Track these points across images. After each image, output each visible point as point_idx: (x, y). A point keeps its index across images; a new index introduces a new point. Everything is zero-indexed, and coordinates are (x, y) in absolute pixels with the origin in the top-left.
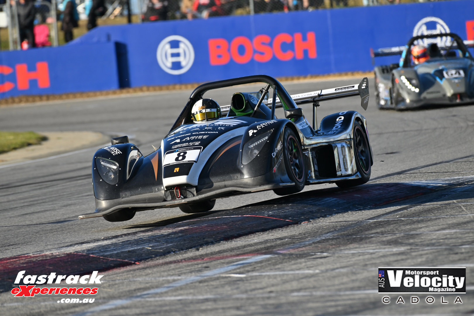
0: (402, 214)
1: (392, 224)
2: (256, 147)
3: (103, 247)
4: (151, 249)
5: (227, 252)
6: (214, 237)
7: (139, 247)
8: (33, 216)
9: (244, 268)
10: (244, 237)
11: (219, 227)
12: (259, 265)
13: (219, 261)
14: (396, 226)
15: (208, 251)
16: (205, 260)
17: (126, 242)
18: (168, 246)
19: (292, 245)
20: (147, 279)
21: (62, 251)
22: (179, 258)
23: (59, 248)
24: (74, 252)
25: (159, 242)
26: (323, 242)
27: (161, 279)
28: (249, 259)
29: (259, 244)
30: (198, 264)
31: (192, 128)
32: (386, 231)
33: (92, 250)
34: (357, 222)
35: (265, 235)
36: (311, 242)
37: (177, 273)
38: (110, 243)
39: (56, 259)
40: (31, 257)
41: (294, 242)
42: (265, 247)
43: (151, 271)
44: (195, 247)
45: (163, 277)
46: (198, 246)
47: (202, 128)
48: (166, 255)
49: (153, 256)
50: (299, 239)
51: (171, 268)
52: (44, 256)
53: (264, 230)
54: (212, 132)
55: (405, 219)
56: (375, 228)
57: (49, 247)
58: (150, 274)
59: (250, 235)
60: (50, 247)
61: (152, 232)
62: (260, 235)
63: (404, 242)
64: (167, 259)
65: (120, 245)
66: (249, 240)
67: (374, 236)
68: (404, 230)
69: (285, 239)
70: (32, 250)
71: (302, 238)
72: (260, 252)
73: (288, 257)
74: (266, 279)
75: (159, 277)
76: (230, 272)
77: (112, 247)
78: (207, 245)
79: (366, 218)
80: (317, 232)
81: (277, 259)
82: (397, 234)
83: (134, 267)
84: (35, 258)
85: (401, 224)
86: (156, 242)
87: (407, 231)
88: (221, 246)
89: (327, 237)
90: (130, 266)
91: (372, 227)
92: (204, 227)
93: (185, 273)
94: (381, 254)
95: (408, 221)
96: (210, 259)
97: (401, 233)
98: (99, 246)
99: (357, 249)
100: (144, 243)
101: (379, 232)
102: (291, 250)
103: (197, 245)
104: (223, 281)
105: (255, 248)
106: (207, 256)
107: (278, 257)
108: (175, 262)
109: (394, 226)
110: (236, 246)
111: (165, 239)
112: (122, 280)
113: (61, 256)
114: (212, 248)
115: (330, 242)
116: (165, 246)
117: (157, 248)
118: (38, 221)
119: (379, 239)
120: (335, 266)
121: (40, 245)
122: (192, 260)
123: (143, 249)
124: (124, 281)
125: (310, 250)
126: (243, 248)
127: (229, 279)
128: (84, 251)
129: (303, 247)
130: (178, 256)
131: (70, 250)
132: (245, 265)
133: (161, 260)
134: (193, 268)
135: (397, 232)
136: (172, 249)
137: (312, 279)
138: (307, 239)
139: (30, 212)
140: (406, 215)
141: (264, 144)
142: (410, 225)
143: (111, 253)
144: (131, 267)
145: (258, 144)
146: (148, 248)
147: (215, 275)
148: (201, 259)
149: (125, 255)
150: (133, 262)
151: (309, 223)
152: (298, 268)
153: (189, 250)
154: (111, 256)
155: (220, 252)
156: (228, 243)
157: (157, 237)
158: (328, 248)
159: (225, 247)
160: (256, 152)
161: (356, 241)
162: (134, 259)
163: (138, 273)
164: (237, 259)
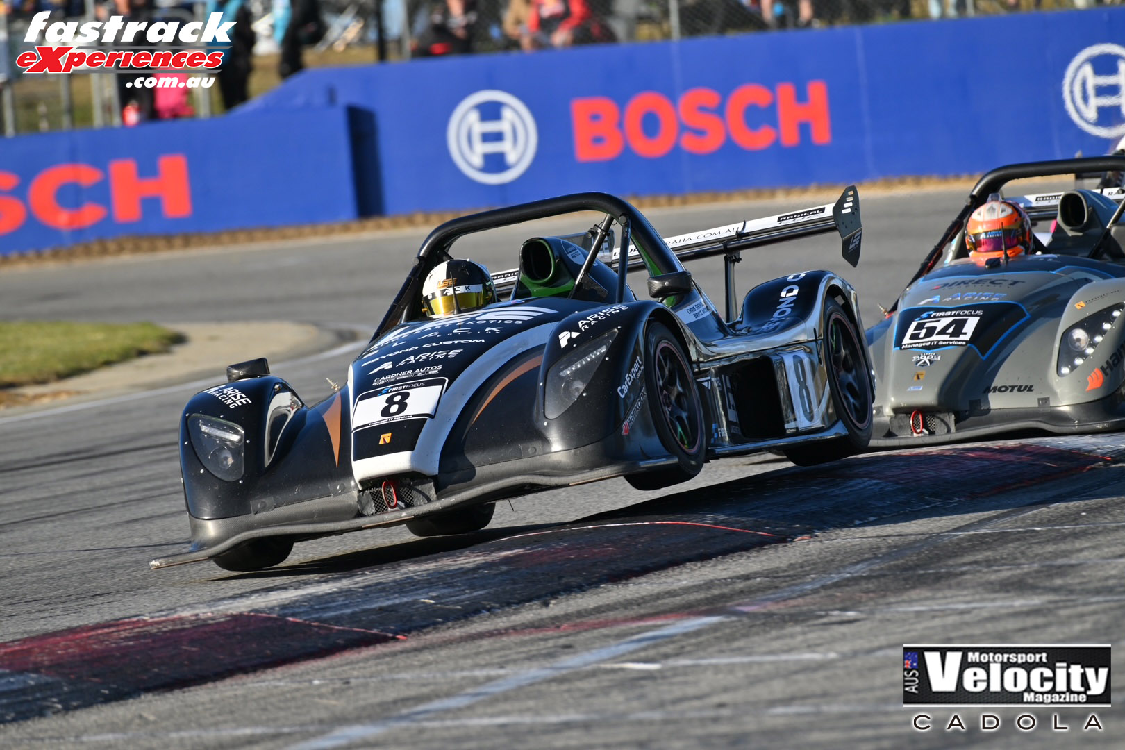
0: (1035, 516)
1: (1012, 541)
2: (577, 375)
3: (319, 598)
4: (434, 604)
5: (617, 609)
6: (584, 573)
7: (405, 600)
8: (152, 526)
9: (659, 649)
10: (656, 573)
11: (596, 551)
12: (693, 641)
13: (596, 632)
14: (1023, 545)
15: (570, 608)
16: (565, 629)
17: (374, 588)
18: (475, 596)
19: (771, 591)
20: (425, 675)
21: (221, 608)
22: (501, 624)
23: (214, 601)
24: (250, 612)
25: (454, 587)
26: (847, 585)
27: (458, 675)
28: (668, 627)
29: (691, 591)
30: (546, 640)
31: (423, 333)
32: (998, 557)
33: (293, 607)
34: (927, 536)
35: (708, 569)
36: (817, 585)
37: (496, 661)
38: (335, 590)
39: (207, 629)
40: (146, 624)
41: (777, 585)
42: (707, 599)
43: (435, 656)
44: (538, 597)
45: (462, 669)
46: (546, 595)
47: (445, 332)
48: (471, 619)
49: (440, 620)
50: (788, 579)
51: (481, 650)
52: (178, 622)
53: (704, 557)
54: (470, 341)
55: (1044, 529)
56: (971, 551)
57: (188, 599)
58: (431, 663)
59: (671, 569)
60: (192, 599)
61: (437, 562)
62: (695, 570)
63: (1041, 585)
64: (472, 626)
65: (359, 595)
66: (669, 580)
67: (969, 570)
68: (1042, 555)
69: (755, 578)
70: (148, 607)
71: (795, 576)
72: (694, 609)
73: (763, 621)
74: (709, 674)
75: (453, 670)
76: (624, 658)
77: (341, 599)
78: (568, 592)
79: (949, 527)
80: (833, 560)
81: (736, 626)
82: (1024, 564)
83: (394, 646)
84: (156, 626)
85: (1034, 541)
86: (445, 586)
87: (1047, 559)
88: (601, 595)
89: (856, 572)
90: (383, 644)
91: (965, 548)
92: (559, 550)
93: (515, 661)
94: (985, 614)
95: (1050, 533)
96: (575, 626)
97: (1033, 563)
98: (309, 596)
99: (928, 603)
100: (417, 590)
101: (980, 560)
102: (769, 603)
103: (544, 593)
104: (605, 680)
105: (683, 600)
106: (568, 620)
107: (740, 621)
108: (490, 634)
109: (1017, 546)
110: (637, 595)
111: (469, 579)
112: (365, 677)
113: (217, 621)
114: (580, 600)
115: (864, 585)
116: (467, 596)
117: (448, 602)
118: (164, 538)
119: (981, 578)
120: (876, 644)
121: (169, 595)
122: (532, 630)
123: (415, 602)
124: (369, 680)
125: (814, 604)
126: (655, 601)
127: (621, 675)
128: (272, 608)
129: (799, 596)
130: (499, 620)
131: (238, 607)
132: (659, 641)
133: (458, 630)
134: (534, 648)
135: (1023, 561)
136: (483, 602)
137: (819, 675)
138: (808, 579)
139: (144, 515)
140: (1045, 520)
141: (598, 366)
142: (1054, 544)
143: (338, 613)
144: (384, 647)
145: (583, 367)
146: (427, 601)
147: (586, 665)
148: (553, 627)
149: (371, 617)
150: (390, 635)
151: (812, 540)
152: (786, 648)
153: (524, 606)
154: (338, 620)
155: (598, 610)
156: (618, 588)
157: (447, 574)
158: (858, 598)
159: (612, 598)
160: (580, 386)
161: (925, 583)
162: (392, 627)
163: (401, 661)
164: (639, 627)
